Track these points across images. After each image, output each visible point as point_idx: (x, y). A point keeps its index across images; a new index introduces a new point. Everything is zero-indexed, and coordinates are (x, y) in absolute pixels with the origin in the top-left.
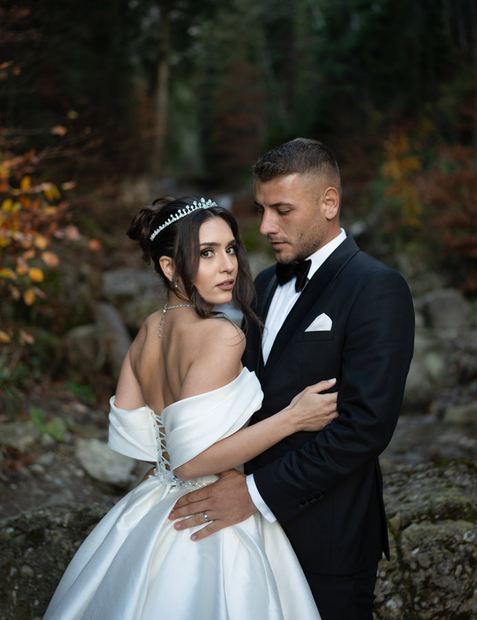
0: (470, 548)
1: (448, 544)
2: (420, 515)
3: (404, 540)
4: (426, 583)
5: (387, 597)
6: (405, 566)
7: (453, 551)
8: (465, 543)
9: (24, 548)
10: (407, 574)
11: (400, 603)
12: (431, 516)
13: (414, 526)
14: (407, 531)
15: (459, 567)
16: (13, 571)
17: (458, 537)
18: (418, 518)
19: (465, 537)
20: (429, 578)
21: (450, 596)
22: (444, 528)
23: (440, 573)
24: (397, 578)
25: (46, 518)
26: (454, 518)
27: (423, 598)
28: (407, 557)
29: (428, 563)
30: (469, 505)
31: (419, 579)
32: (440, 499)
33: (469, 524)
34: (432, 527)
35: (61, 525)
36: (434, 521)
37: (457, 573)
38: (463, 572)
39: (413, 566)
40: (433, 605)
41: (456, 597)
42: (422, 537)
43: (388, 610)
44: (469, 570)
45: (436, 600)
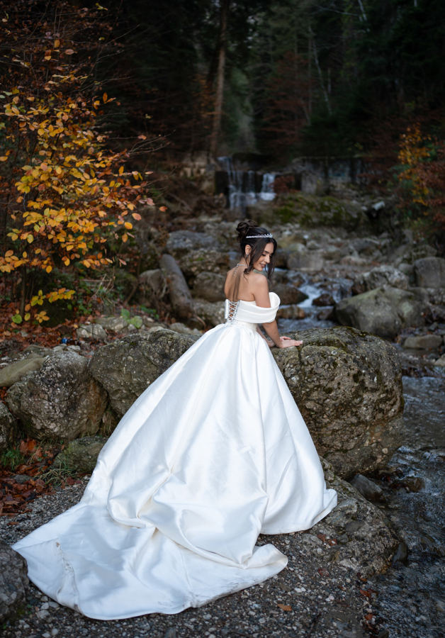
0: (334, 358)
1: (323, 355)
2: (312, 342)
3: (302, 351)
4: (311, 372)
5: (292, 376)
6: (302, 363)
7: (325, 358)
8: (332, 355)
9: (129, 349)
10: (303, 367)
11: (298, 379)
12: (318, 343)
13: (309, 346)
14: (305, 348)
15: (327, 365)
16: (124, 358)
17: (328, 353)
18: (311, 343)
19: (332, 353)
20: (312, 369)
21: (322, 378)
22: (322, 348)
23: (317, 367)
24: (298, 368)
25: (139, 336)
26: (329, 345)
27: (309, 378)
28: (303, 359)
29: (312, 363)
30: (338, 340)
31: (308, 369)
32: (325, 337)
33: (336, 348)
34: (317, 347)
35: (146, 339)
36: (319, 345)
37: (326, 367)
38: (329, 367)
39: (306, 363)
40: (313, 381)
41: (325, 379)
42: (312, 350)
43: (292, 381)
44: (332, 367)
45: (315, 379)
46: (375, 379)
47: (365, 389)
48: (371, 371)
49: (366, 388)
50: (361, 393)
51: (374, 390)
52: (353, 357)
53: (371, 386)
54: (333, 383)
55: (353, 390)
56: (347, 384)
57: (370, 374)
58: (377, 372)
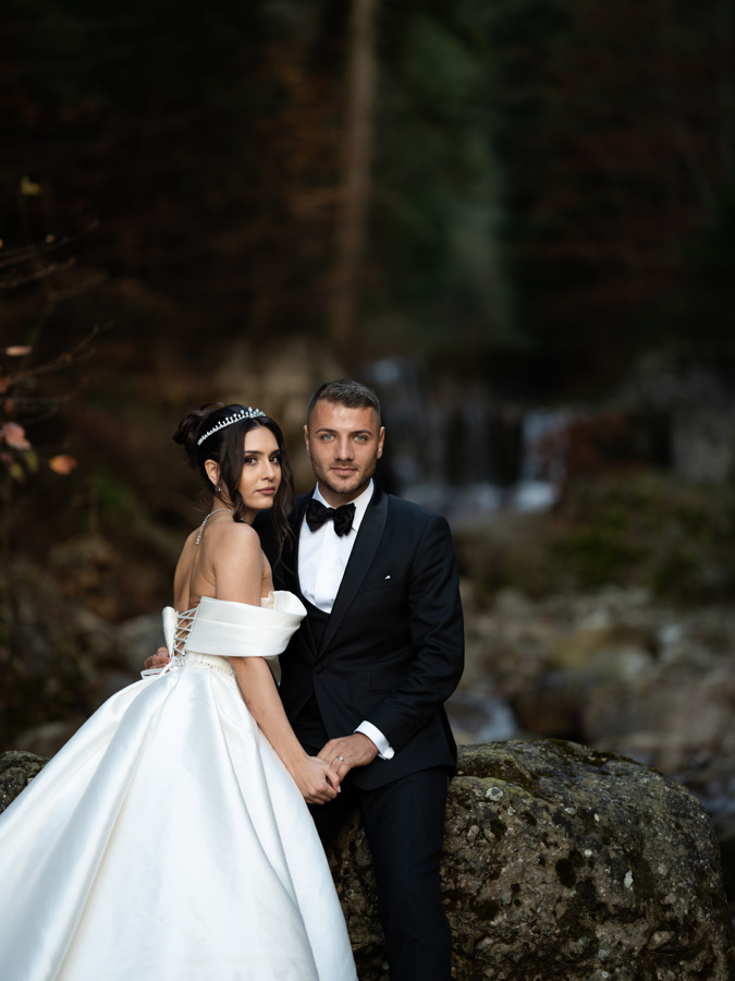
1: (463, 800)
7: (468, 807)
21: (462, 867)
22: (459, 781)
33: (501, 783)
37: (471, 835)
46: (628, 880)
47: (600, 911)
48: (613, 855)
49: (603, 905)
50: (587, 922)
51: (626, 916)
52: (552, 808)
53: (616, 900)
54: (498, 885)
55: (561, 910)
56: (541, 888)
57: (609, 862)
58: (635, 860)
